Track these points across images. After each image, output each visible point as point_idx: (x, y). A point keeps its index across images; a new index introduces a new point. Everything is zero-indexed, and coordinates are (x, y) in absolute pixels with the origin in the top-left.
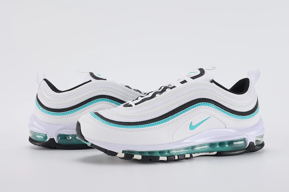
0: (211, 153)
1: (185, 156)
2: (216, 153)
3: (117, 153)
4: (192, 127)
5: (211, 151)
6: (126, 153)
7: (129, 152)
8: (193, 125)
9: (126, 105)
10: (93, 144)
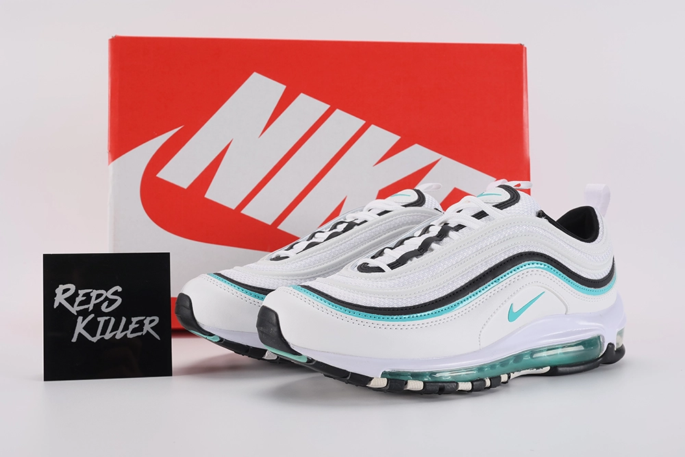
0: (541, 369)
1: (500, 378)
2: (548, 368)
3: (371, 379)
4: (512, 316)
5: (541, 366)
6: (389, 377)
7: (398, 374)
8: (515, 310)
9: (364, 268)
10: (313, 360)
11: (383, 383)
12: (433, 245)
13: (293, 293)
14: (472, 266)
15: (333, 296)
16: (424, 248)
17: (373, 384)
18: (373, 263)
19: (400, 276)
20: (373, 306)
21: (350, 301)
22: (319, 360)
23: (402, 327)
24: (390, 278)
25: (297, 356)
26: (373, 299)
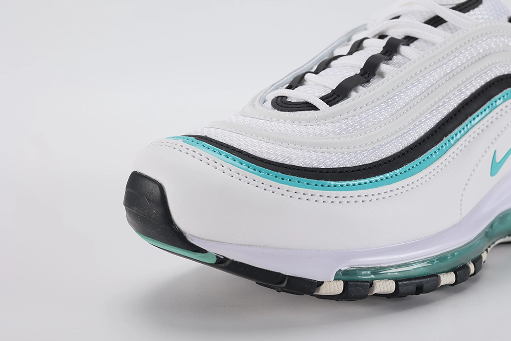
1: (481, 258)
3: (320, 283)
4: (494, 167)
8: (498, 159)
9: (281, 104)
10: (226, 259)
11: (337, 288)
12: (384, 67)
13: (184, 149)
14: (443, 97)
15: (251, 152)
16: (370, 71)
17: (324, 291)
18: (295, 95)
19: (346, 115)
20: (315, 165)
21: (280, 160)
22: (236, 259)
23: (364, 198)
24: (332, 120)
25: (200, 254)
26: (314, 156)
